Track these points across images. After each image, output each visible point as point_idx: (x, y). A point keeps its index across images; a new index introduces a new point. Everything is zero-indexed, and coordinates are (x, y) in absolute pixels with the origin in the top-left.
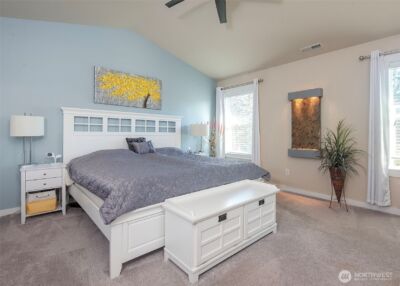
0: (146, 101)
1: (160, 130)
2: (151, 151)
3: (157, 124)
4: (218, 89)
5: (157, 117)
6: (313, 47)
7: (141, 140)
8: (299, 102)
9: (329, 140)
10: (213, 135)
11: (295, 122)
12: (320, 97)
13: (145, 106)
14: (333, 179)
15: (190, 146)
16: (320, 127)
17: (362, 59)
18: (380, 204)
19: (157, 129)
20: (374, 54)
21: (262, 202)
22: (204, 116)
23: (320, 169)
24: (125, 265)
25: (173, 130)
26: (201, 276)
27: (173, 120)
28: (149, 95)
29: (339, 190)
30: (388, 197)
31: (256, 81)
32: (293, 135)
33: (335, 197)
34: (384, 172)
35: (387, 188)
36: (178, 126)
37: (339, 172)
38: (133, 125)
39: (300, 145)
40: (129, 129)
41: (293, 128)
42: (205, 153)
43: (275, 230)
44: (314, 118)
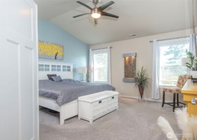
0: (56, 56)
1: (64, 70)
2: (61, 81)
3: (62, 67)
4: (90, 50)
5: (62, 64)
6: (133, 35)
7: (55, 75)
8: (127, 58)
9: (138, 74)
10: (88, 72)
11: (126, 67)
12: (136, 56)
13: (56, 58)
14: (139, 90)
15: (77, 78)
16: (135, 69)
17: (151, 42)
18: (155, 98)
19: (62, 70)
20: (155, 41)
21: (113, 98)
22: (84, 63)
23: (135, 86)
24: (65, 120)
25: (69, 70)
26: (93, 121)
27: (69, 65)
28: (57, 53)
29: (142, 94)
30: (158, 95)
31: (109, 47)
32: (125, 72)
33: (140, 97)
34: (157, 86)
35: (158, 92)
36: (72, 68)
37: (142, 87)
38: (50, 68)
39: (127, 77)
40: (49, 70)
41: (125, 69)
42: (85, 81)
43: (117, 109)
44: (133, 65)
